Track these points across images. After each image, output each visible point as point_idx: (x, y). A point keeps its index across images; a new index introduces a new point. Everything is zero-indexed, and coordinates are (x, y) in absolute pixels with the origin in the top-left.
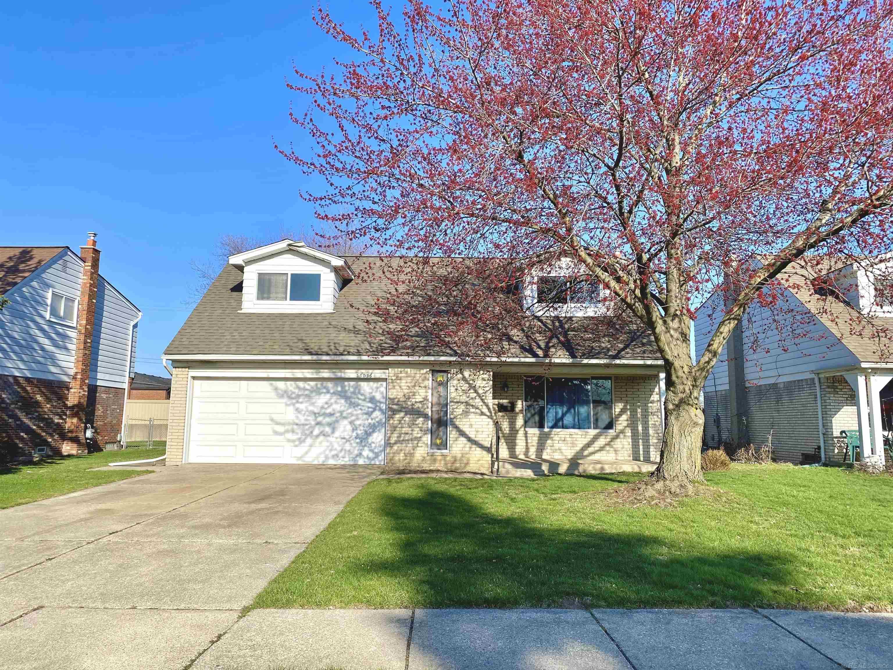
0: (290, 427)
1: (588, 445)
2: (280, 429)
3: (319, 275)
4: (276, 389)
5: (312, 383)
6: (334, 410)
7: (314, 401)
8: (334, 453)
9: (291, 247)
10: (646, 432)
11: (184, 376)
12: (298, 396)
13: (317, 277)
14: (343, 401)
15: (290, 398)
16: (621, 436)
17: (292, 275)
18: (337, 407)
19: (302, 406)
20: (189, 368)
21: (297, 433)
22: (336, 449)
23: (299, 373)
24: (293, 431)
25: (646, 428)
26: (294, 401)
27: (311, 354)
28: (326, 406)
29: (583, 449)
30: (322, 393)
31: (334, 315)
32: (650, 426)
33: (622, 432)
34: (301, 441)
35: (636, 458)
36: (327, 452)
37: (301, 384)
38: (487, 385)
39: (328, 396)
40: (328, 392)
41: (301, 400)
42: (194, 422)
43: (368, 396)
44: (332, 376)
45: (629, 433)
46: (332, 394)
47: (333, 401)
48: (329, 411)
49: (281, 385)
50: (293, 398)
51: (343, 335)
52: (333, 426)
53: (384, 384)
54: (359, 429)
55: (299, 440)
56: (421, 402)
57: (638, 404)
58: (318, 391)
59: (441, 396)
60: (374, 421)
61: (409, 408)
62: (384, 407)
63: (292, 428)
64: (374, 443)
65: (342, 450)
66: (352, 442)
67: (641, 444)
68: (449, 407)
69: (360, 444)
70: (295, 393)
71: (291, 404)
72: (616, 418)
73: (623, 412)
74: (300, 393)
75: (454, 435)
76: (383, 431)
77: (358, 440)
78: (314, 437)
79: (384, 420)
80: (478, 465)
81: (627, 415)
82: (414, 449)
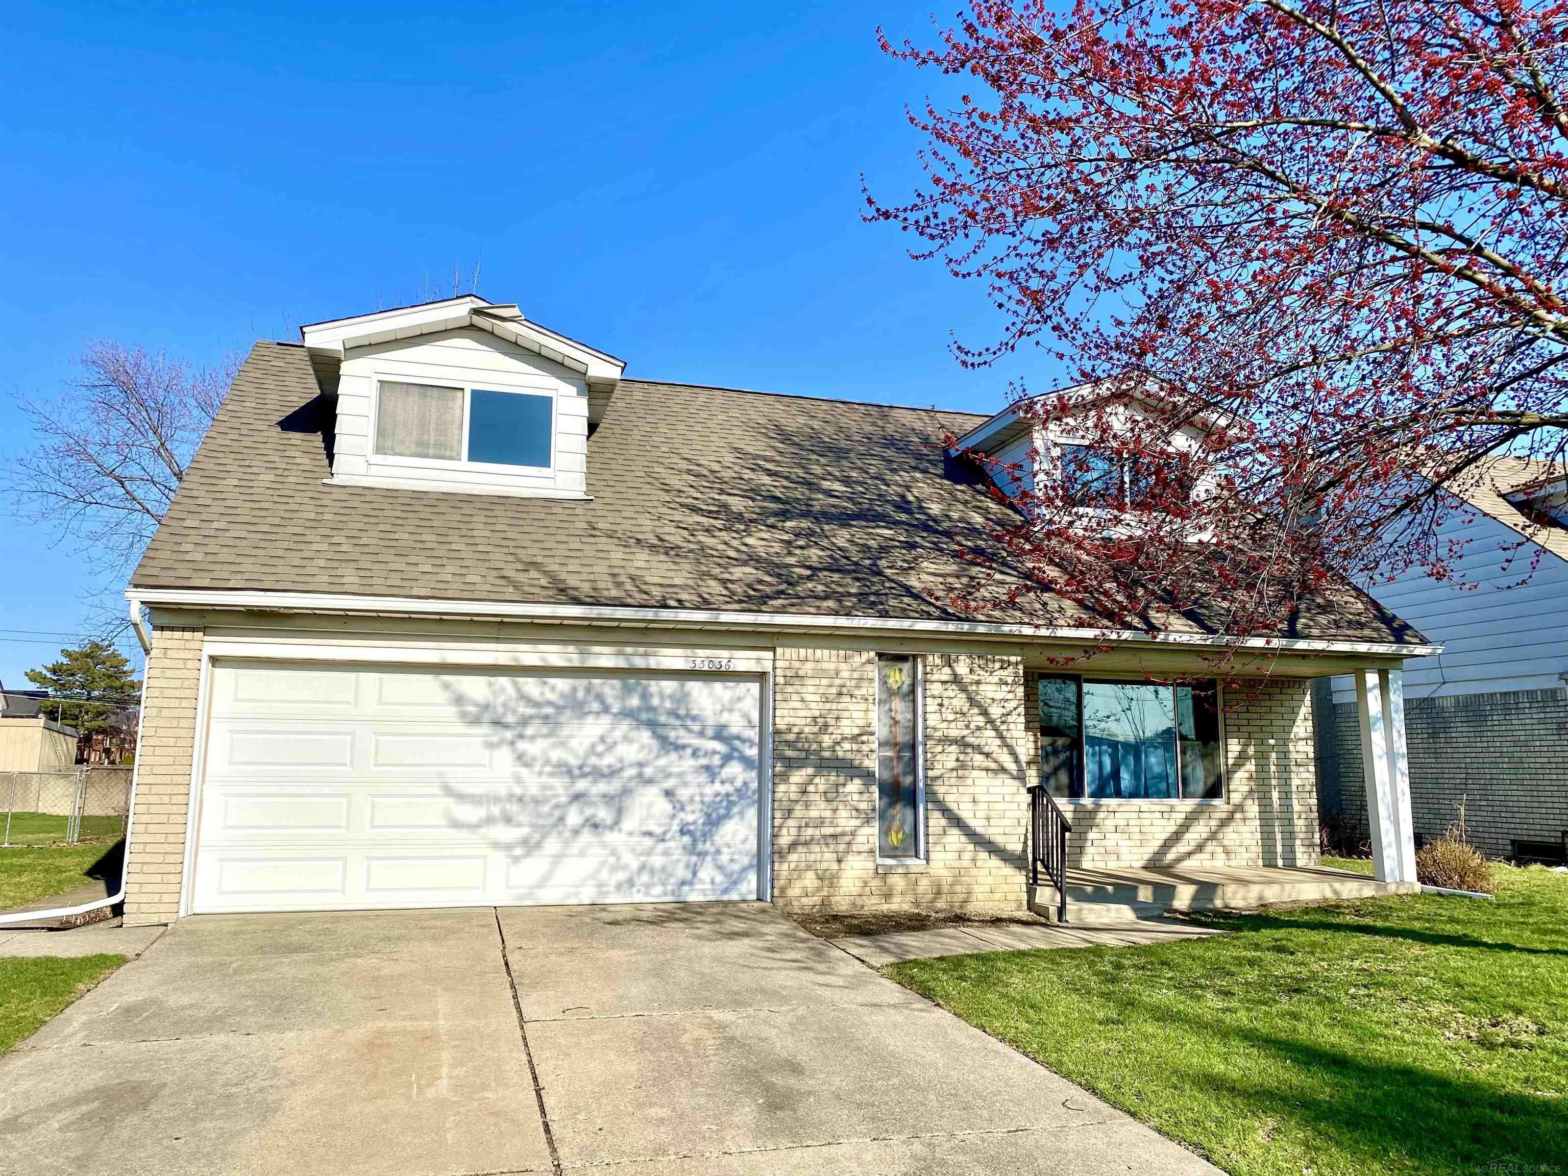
0: (496, 810)
1: (1176, 837)
2: (470, 813)
3: (545, 403)
4: (459, 700)
5: (562, 684)
6: (621, 761)
7: (565, 732)
8: (621, 876)
10: (1288, 802)
11: (188, 655)
12: (525, 721)
14: (645, 736)
15: (496, 723)
16: (1238, 816)
17: (474, 393)
18: (629, 752)
19: (533, 749)
20: (205, 630)
21: (520, 825)
22: (624, 868)
23: (530, 654)
24: (508, 819)
25: (1286, 795)
26: (509, 735)
28: (600, 748)
29: (1167, 845)
30: (590, 712)
31: (592, 506)
32: (1294, 789)
33: (1240, 808)
34: (530, 846)
35: (1270, 863)
36: (604, 875)
37: (530, 685)
38: (1010, 696)
39: (606, 720)
40: (606, 709)
41: (529, 731)
42: (212, 795)
43: (711, 721)
44: (621, 663)
45: (1253, 809)
46: (616, 715)
47: (618, 734)
48: (608, 760)
49: (475, 687)
50: (506, 726)
51: (641, 558)
52: (618, 802)
53: (755, 688)
54: (689, 808)
55: (525, 842)
56: (854, 738)
57: (1272, 742)
58: (578, 708)
59: (896, 723)
60: (728, 788)
61: (827, 754)
62: (753, 752)
63: (503, 811)
64: (729, 846)
65: (642, 868)
66: (672, 844)
67: (1279, 836)
68: (920, 749)
69: (691, 849)
70: (514, 711)
71: (502, 742)
72: (1230, 773)
73: (1242, 758)
74: (529, 711)
75: (937, 821)
76: (752, 814)
77: (687, 839)
78: (567, 834)
79: (754, 785)
80: (997, 896)
81: (1251, 766)
82: (839, 861)
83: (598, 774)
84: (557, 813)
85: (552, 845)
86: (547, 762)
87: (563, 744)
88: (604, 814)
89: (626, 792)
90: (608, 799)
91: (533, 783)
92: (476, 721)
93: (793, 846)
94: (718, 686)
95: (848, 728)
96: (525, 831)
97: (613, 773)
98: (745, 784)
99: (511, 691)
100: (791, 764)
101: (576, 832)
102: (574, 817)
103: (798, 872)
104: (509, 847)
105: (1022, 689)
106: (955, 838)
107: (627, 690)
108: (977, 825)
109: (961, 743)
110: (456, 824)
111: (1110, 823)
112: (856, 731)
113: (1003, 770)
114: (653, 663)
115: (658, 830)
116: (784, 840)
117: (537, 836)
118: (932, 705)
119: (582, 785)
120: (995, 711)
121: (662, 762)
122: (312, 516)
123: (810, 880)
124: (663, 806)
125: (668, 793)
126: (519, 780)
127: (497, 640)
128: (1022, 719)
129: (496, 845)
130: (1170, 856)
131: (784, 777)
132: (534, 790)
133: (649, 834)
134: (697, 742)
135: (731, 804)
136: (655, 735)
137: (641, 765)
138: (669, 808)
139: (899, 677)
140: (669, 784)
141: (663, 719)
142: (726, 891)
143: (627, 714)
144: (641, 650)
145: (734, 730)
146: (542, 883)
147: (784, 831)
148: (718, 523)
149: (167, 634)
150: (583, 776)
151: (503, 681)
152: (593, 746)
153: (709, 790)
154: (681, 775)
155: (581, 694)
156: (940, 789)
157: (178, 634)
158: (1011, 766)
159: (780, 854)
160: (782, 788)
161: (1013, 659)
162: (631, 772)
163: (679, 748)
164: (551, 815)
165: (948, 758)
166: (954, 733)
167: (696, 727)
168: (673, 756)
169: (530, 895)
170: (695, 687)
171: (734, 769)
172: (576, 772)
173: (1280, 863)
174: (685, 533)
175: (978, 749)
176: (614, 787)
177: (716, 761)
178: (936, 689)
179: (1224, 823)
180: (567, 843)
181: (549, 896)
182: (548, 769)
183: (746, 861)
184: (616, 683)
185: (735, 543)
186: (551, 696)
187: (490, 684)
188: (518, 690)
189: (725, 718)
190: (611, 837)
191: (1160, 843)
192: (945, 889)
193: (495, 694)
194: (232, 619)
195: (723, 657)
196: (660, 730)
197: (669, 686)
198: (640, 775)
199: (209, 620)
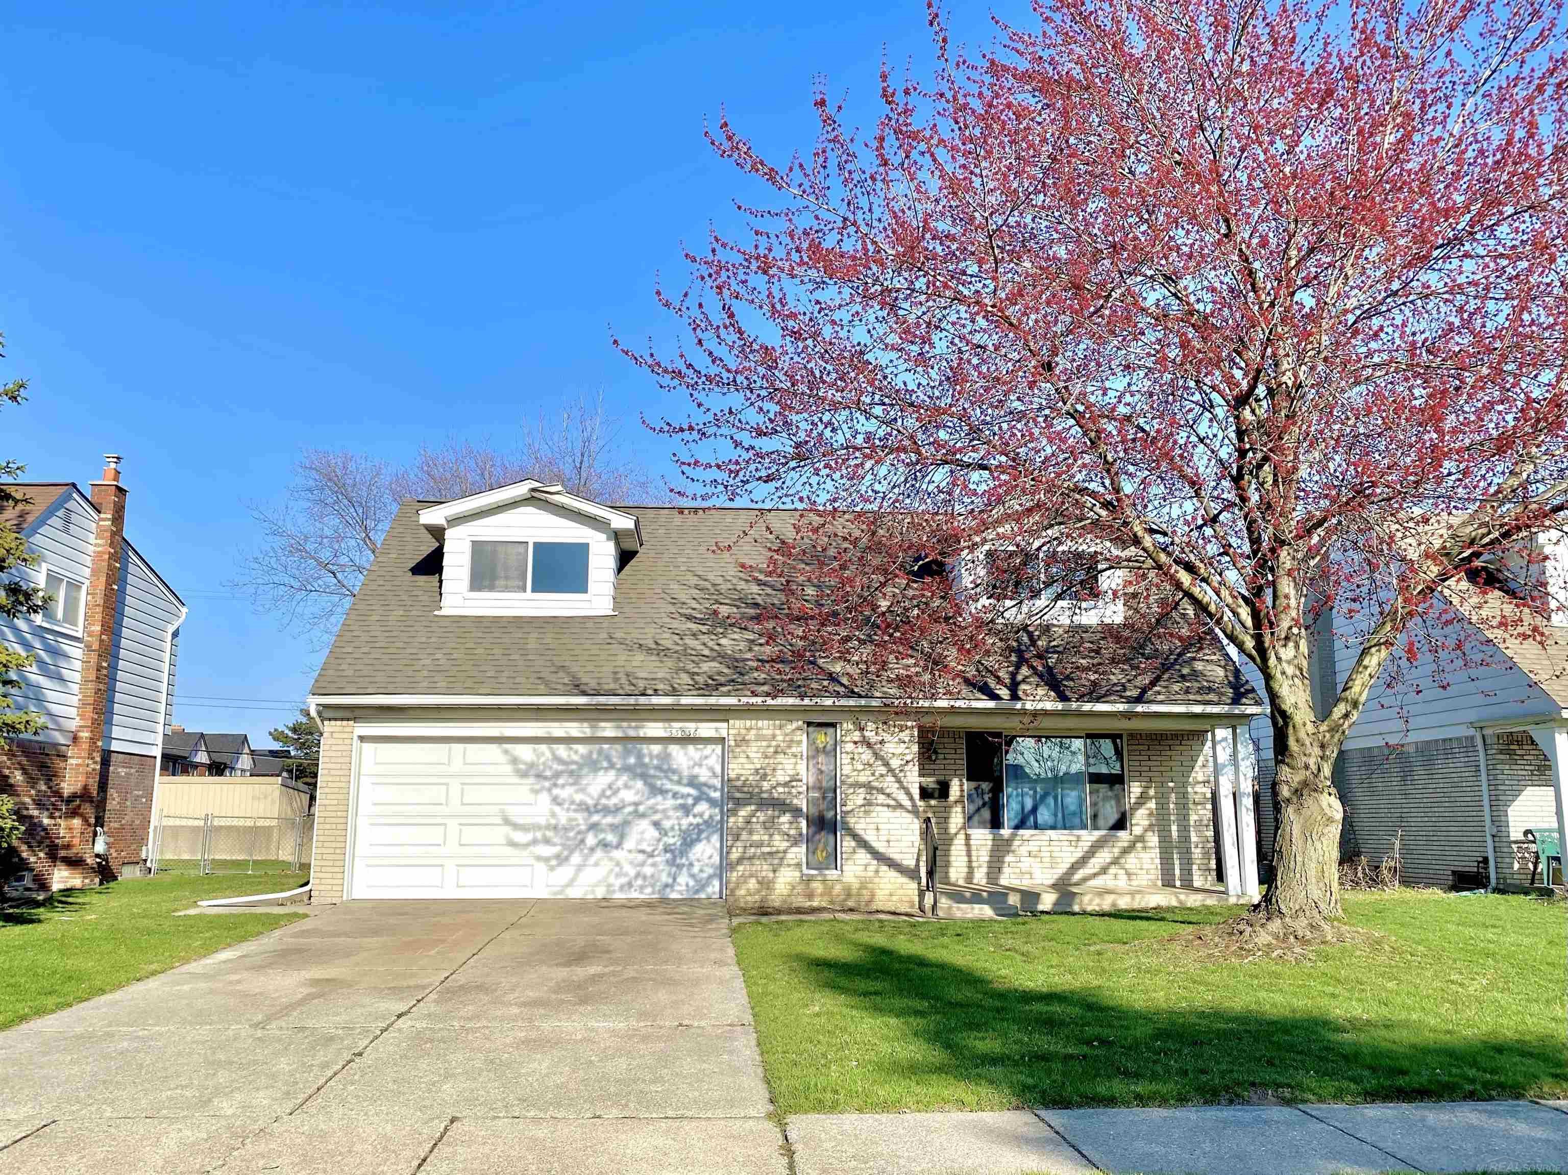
0: (539, 835)
1: (1083, 861)
2: (521, 837)
3: (585, 547)
4: (515, 761)
5: (582, 749)
6: (623, 801)
7: (584, 782)
8: (624, 880)
9: (536, 494)
10: (1185, 834)
11: (345, 736)
12: (557, 775)
13: (582, 550)
14: (639, 784)
15: (539, 776)
16: (1139, 845)
17: (535, 544)
18: (628, 796)
19: (564, 793)
20: (355, 719)
21: (555, 845)
22: (626, 875)
23: (558, 729)
24: (547, 841)
25: (1184, 829)
26: (547, 784)
27: (584, 693)
28: (608, 793)
29: (1074, 867)
30: (602, 768)
31: (616, 620)
32: (1192, 823)
33: (1141, 839)
34: (562, 860)
35: (1168, 883)
36: (612, 879)
37: (562, 750)
38: (907, 751)
39: (612, 774)
40: (612, 766)
41: (561, 781)
42: (362, 823)
43: (686, 773)
44: (620, 734)
45: (1153, 840)
46: (619, 770)
47: (620, 783)
48: (614, 801)
49: (525, 752)
50: (546, 778)
51: (639, 657)
52: (621, 830)
53: (718, 749)
54: (670, 834)
55: (557, 856)
56: (786, 784)
57: (1171, 784)
58: (593, 765)
59: (821, 772)
60: (698, 820)
61: (765, 795)
62: (716, 795)
63: (544, 836)
64: (698, 860)
65: (638, 875)
66: (658, 859)
67: (1177, 862)
68: (838, 791)
69: (671, 863)
70: (551, 768)
71: (542, 789)
72: (1134, 809)
73: (1143, 798)
74: (560, 768)
75: (848, 844)
76: (715, 839)
77: (668, 855)
78: (586, 851)
79: (719, 818)
80: (894, 898)
81: (1152, 805)
82: (774, 871)
83: (606, 811)
84: (579, 837)
85: (576, 858)
86: (573, 802)
87: (583, 790)
88: (611, 838)
89: (626, 823)
90: (613, 827)
91: (563, 817)
92: (524, 775)
93: (740, 861)
94: (691, 748)
95: (781, 777)
96: (556, 849)
97: (617, 809)
98: (711, 817)
99: (548, 754)
100: (739, 803)
101: (592, 850)
102: (591, 840)
103: (744, 879)
104: (547, 860)
105: (916, 746)
106: (863, 856)
107: (627, 753)
108: (880, 847)
109: (868, 787)
110: (512, 844)
111: (1023, 850)
112: (788, 779)
113: (900, 806)
114: (642, 733)
115: (649, 849)
116: (735, 855)
117: (566, 853)
118: (846, 759)
119: (596, 818)
120: (895, 763)
121: (652, 801)
122: (424, 640)
123: (752, 884)
124: (653, 833)
125: (656, 824)
126: (553, 815)
127: (537, 720)
128: (917, 768)
129: (539, 858)
130: (1077, 877)
131: (734, 812)
132: (563, 821)
133: (642, 852)
134: (677, 788)
135: (700, 832)
136: (646, 783)
137: (636, 804)
138: (656, 834)
139: (822, 738)
140: (656, 817)
141: (652, 772)
142: (697, 892)
143: (627, 769)
144: (633, 724)
145: (702, 779)
146: (571, 883)
147: (734, 850)
148: (704, 629)
149: (333, 723)
150: (597, 812)
151: (543, 748)
152: (604, 791)
153: (685, 822)
154: (664, 811)
155: (595, 756)
156: (852, 820)
157: (339, 723)
158: (907, 803)
159: (732, 866)
160: (732, 820)
161: (909, 724)
162: (630, 809)
163: (663, 792)
164: (575, 838)
165: (858, 799)
166: (862, 779)
167: (675, 778)
168: (659, 798)
169: (561, 892)
170: (674, 749)
171: (702, 807)
172: (592, 809)
173: (1178, 883)
174: (676, 638)
175: (881, 791)
176: (617, 820)
177: (690, 801)
178: (849, 747)
179: (1125, 851)
180: (586, 858)
181: (575, 893)
182: (573, 807)
183: (710, 871)
184: (619, 747)
185: (711, 644)
186: (575, 758)
187: (535, 750)
188: (553, 754)
189: (696, 770)
190: (616, 854)
191: (1068, 866)
192: (854, 892)
193: (538, 757)
194: (370, 712)
195: (691, 728)
196: (650, 780)
197: (656, 749)
198: (636, 811)
199: (357, 713)
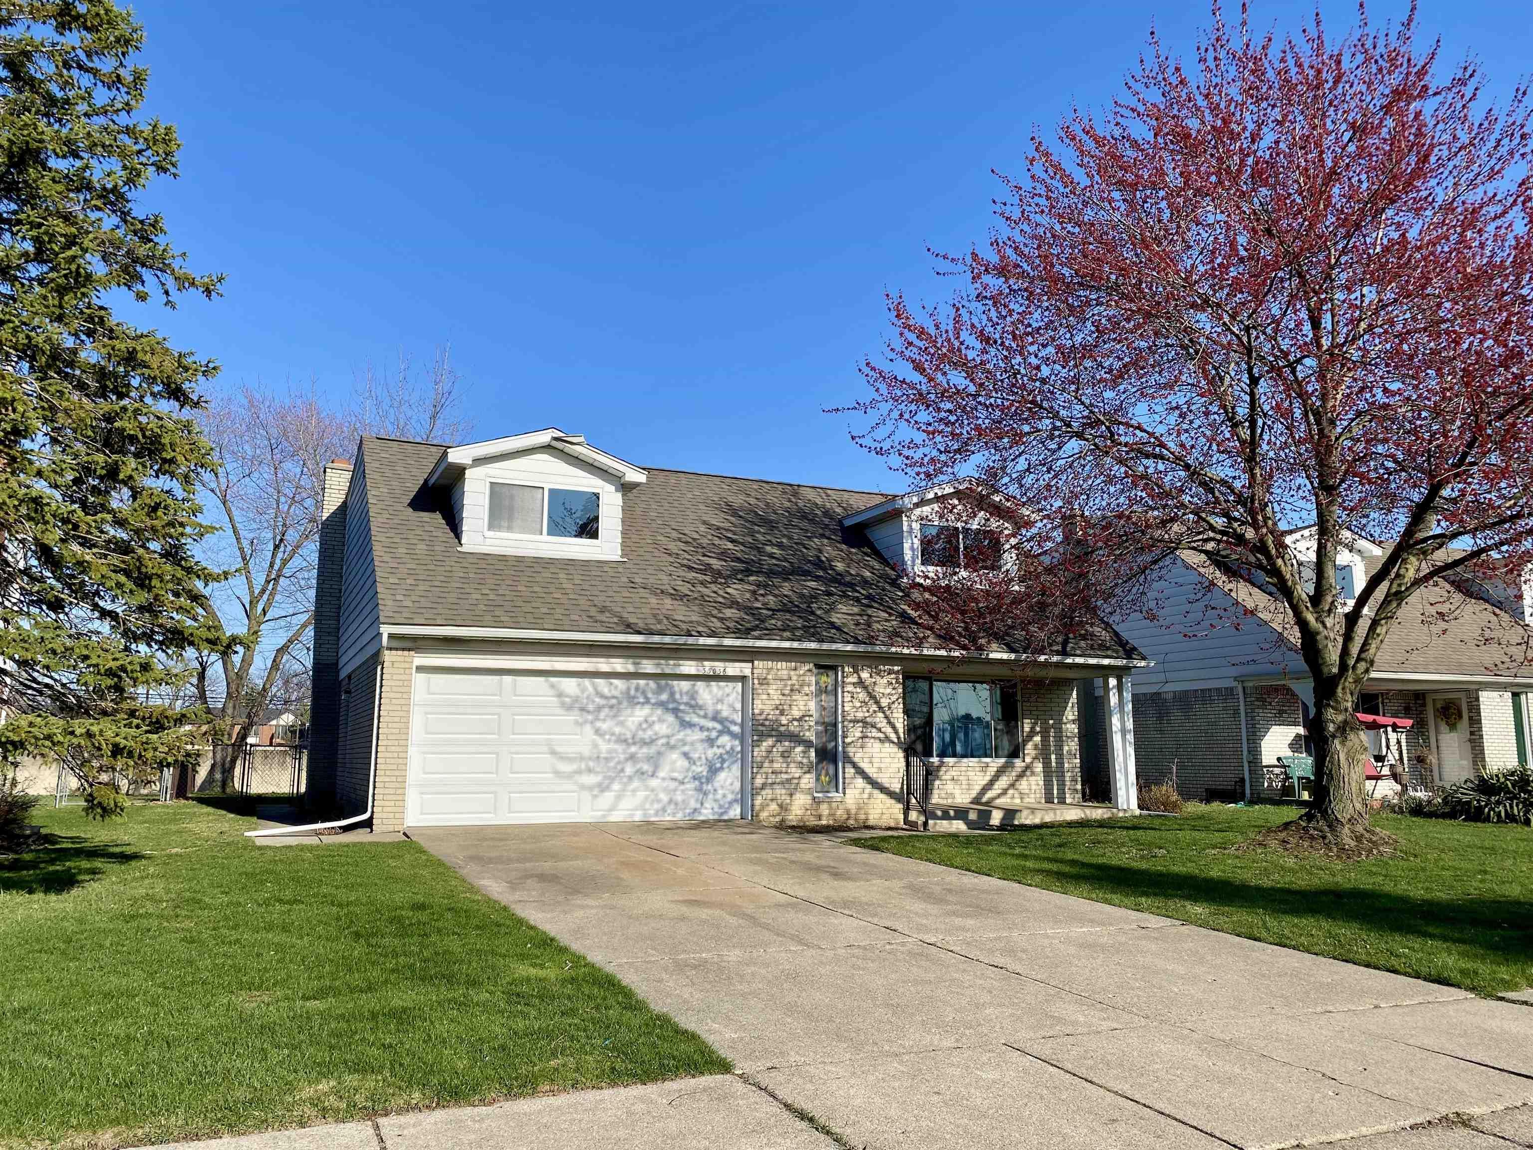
0: (583, 765)
1: (990, 784)
2: (567, 767)
3: (597, 496)
4: (560, 694)
6: (656, 734)
7: (623, 715)
8: (656, 806)
9: (555, 444)
10: (1061, 762)
11: (405, 665)
12: (599, 708)
13: (594, 499)
14: (670, 718)
15: (582, 709)
16: (1029, 770)
17: (551, 491)
18: (662, 729)
19: (604, 726)
20: (415, 650)
23: (603, 665)
24: (590, 771)
25: (1060, 757)
26: (590, 717)
27: (639, 633)
28: (644, 726)
29: (984, 790)
30: (639, 703)
31: (628, 565)
33: (1030, 765)
34: (603, 788)
35: (1049, 800)
36: (648, 804)
37: (603, 684)
38: (894, 691)
39: (648, 708)
40: (647, 701)
41: (602, 715)
43: (710, 709)
44: (657, 670)
45: (1039, 767)
46: (653, 705)
47: (655, 717)
48: (649, 733)
49: (570, 685)
50: (589, 711)
53: (740, 686)
54: (698, 763)
57: (1051, 722)
67: (1055, 783)
68: (840, 725)
72: (1025, 742)
73: (1032, 733)
76: (736, 767)
80: (884, 817)
81: (1037, 739)
83: (644, 743)
84: (619, 767)
85: (616, 786)
86: (613, 734)
87: (622, 724)
88: (646, 767)
89: (659, 754)
90: (649, 759)
92: (569, 708)
93: (765, 785)
94: (714, 685)
95: (796, 713)
98: (732, 748)
99: (591, 689)
100: (762, 736)
101: (630, 778)
102: (629, 769)
103: (768, 802)
104: (590, 788)
105: (901, 687)
106: (860, 782)
107: (660, 690)
108: (873, 774)
109: (864, 723)
110: (557, 773)
111: (948, 775)
112: (801, 714)
114: (678, 671)
115: (680, 777)
116: (759, 781)
117: (607, 782)
118: (848, 698)
119: (633, 749)
123: (774, 807)
124: (682, 763)
125: (686, 755)
126: (595, 746)
127: (588, 656)
128: (901, 706)
129: (583, 787)
131: (756, 744)
137: (668, 737)
139: (827, 680)
142: (722, 814)
144: (671, 662)
146: (612, 809)
147: (759, 776)
148: (708, 578)
149: (394, 652)
151: (587, 682)
152: (640, 725)
154: (692, 744)
156: (851, 750)
157: (400, 653)
158: (893, 736)
159: (755, 792)
160: (756, 749)
165: (855, 733)
166: (860, 715)
168: (688, 731)
169: (604, 816)
170: (700, 686)
171: (725, 739)
174: (689, 586)
175: (873, 726)
178: (850, 688)
179: (1021, 776)
181: (616, 817)
183: (730, 797)
185: (721, 592)
186: (616, 693)
187: (579, 685)
188: (595, 689)
191: (980, 787)
192: (853, 812)
193: (583, 691)
194: (430, 643)
195: (719, 667)
198: (668, 743)
199: (420, 643)
